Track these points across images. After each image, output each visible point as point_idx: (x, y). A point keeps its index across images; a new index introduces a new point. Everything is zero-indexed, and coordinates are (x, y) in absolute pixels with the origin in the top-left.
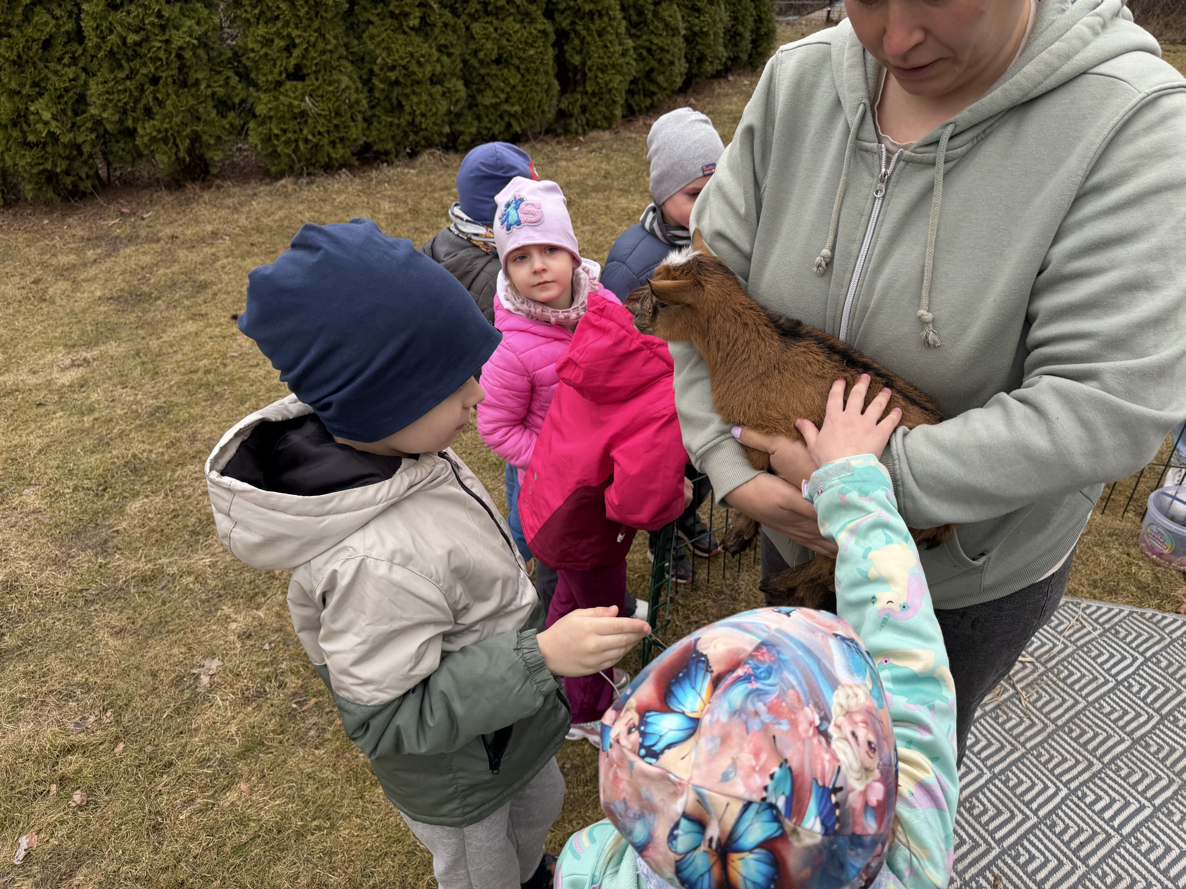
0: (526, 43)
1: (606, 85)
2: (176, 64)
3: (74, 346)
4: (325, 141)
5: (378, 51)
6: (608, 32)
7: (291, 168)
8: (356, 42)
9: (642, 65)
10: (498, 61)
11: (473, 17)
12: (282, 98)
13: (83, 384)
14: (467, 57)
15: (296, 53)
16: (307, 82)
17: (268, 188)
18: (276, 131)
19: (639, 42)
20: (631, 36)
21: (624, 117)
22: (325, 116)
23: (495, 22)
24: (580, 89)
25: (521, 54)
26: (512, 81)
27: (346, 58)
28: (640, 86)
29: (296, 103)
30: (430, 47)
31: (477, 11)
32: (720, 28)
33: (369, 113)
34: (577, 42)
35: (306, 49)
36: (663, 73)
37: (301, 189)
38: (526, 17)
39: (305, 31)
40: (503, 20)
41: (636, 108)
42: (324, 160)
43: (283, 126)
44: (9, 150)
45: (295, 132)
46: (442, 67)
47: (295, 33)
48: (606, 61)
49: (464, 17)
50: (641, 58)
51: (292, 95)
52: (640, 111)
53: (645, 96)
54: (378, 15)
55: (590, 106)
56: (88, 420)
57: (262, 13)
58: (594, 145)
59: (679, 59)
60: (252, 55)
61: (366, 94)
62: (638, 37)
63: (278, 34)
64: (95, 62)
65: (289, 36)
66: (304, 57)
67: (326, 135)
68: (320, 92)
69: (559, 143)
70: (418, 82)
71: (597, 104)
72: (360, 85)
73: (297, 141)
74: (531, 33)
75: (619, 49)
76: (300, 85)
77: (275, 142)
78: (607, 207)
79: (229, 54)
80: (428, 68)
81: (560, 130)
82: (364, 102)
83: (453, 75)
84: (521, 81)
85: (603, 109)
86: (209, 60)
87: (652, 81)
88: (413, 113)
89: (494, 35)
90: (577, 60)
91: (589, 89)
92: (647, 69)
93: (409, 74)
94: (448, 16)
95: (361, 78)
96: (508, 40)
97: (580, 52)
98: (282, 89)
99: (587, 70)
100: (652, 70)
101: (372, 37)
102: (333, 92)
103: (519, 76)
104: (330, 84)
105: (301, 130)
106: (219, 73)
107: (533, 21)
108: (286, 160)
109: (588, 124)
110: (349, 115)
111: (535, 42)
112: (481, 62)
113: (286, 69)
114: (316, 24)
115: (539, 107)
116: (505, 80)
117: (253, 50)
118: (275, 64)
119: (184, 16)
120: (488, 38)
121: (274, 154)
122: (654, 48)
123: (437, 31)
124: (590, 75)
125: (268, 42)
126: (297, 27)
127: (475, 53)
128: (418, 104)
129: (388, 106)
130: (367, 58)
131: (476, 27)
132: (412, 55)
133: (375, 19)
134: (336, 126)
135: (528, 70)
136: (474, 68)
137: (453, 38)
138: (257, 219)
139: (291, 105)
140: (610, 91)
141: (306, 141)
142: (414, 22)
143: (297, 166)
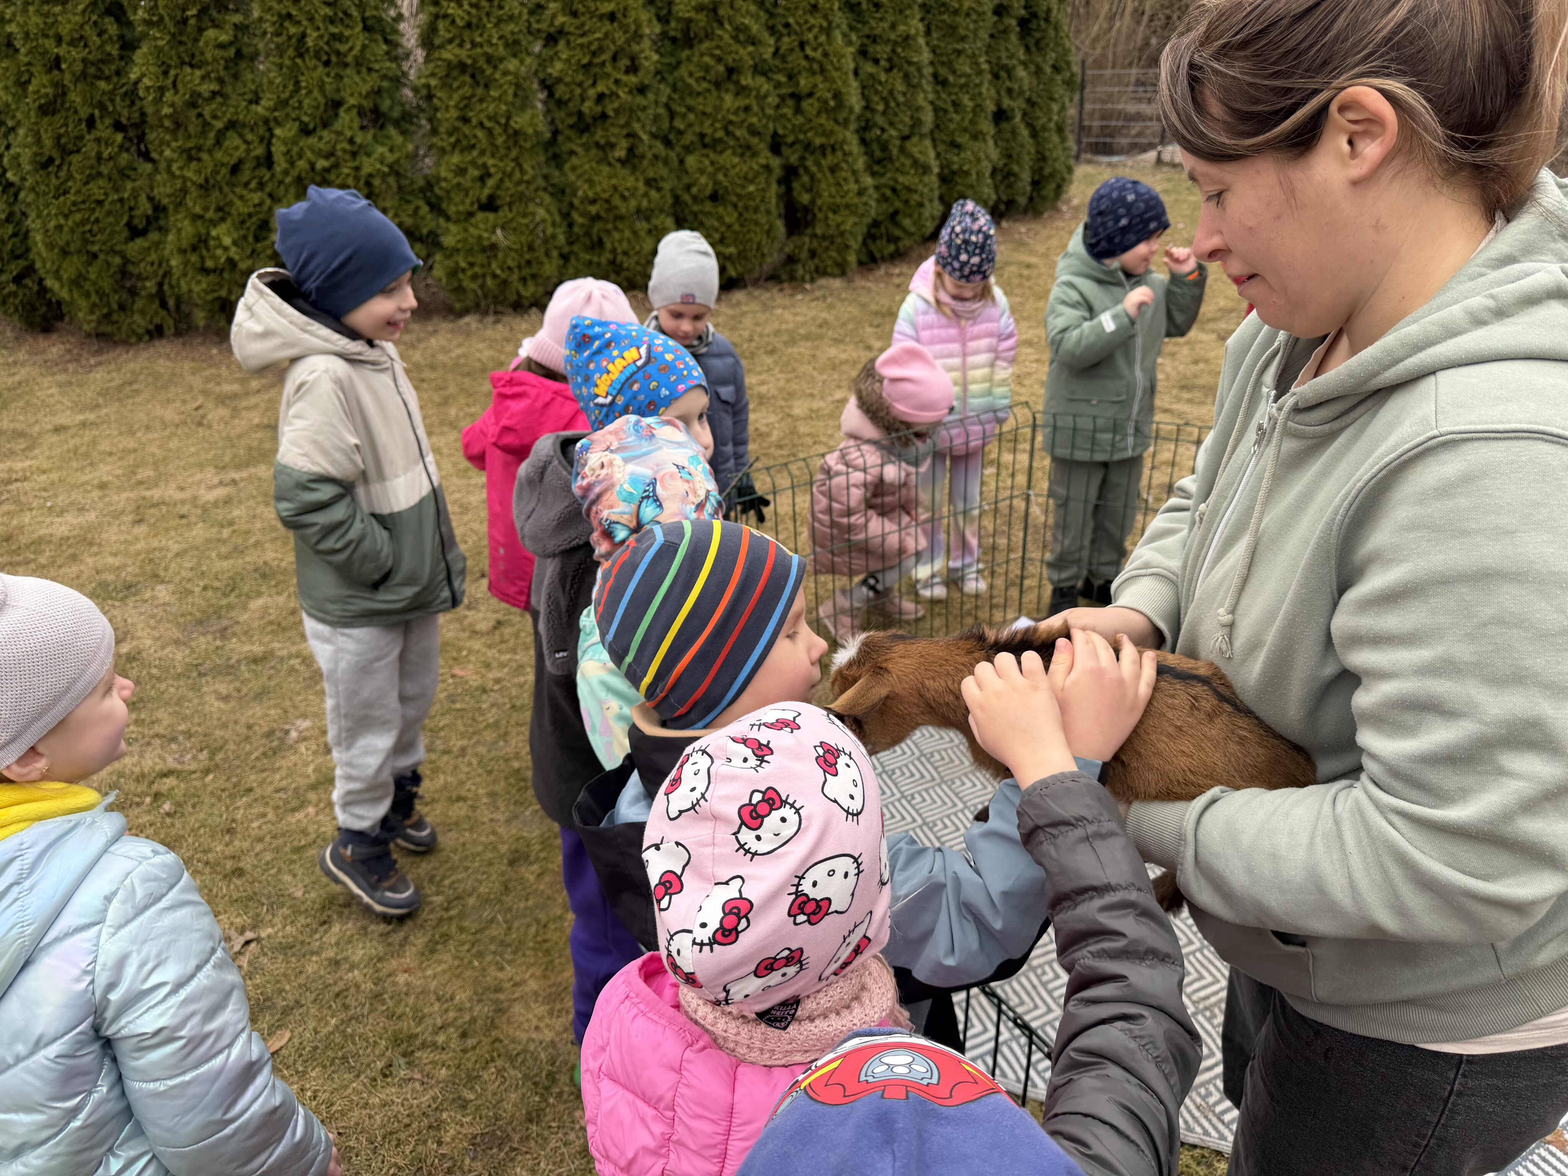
0: (745, 178)
1: (838, 226)
3: (224, 468)
4: (515, 277)
5: (579, 183)
6: (842, 169)
7: (477, 305)
8: (556, 173)
9: (885, 206)
10: (714, 197)
11: (688, 149)
12: (472, 230)
13: (227, 501)
14: (679, 192)
15: (491, 182)
16: (501, 213)
17: (450, 326)
18: (463, 264)
19: (882, 181)
20: (873, 174)
21: (860, 263)
22: (516, 251)
23: (712, 155)
24: (809, 231)
25: (739, 190)
26: (728, 220)
27: (545, 189)
28: (883, 230)
29: (486, 235)
30: (637, 180)
31: (692, 143)
32: (986, 167)
33: (566, 249)
34: (806, 179)
35: (501, 180)
36: (910, 215)
37: (485, 328)
38: (747, 150)
39: (501, 160)
40: (721, 153)
41: (878, 255)
42: (513, 297)
43: (471, 259)
44: (185, 275)
45: (483, 266)
46: (650, 202)
47: (490, 162)
48: (838, 200)
49: (678, 149)
50: (884, 199)
51: (481, 226)
52: (883, 259)
53: (889, 241)
54: (583, 145)
55: (820, 250)
56: (226, 533)
57: (458, 141)
58: (818, 293)
59: (931, 201)
60: (444, 184)
61: (564, 228)
62: (882, 175)
63: (473, 163)
64: (282, 187)
65: (484, 165)
66: (498, 187)
67: (516, 271)
68: (514, 225)
69: (781, 290)
70: (620, 218)
71: (827, 248)
72: (558, 219)
73: (484, 276)
74: (751, 169)
75: (854, 187)
76: (491, 216)
77: (461, 276)
78: (814, 356)
79: (421, 183)
80: (633, 203)
81: (784, 277)
82: (562, 238)
83: (662, 211)
84: (738, 219)
85: (834, 254)
86: (400, 188)
87: (897, 224)
88: (614, 251)
89: (710, 169)
90: (805, 198)
91: (819, 231)
92: (891, 210)
93: (611, 208)
94: (659, 147)
95: (560, 211)
96: (726, 175)
97: (810, 190)
98: (473, 221)
99: (816, 210)
100: (896, 212)
101: (574, 168)
102: (527, 226)
103: (736, 215)
104: (525, 216)
105: (489, 265)
106: (408, 202)
107: (755, 154)
108: (471, 296)
109: (817, 270)
110: (542, 250)
111: (756, 177)
112: (695, 198)
113: (478, 200)
114: (514, 153)
115: (758, 249)
116: (720, 219)
117: (445, 179)
118: (467, 195)
119: (377, 142)
120: (702, 171)
121: (459, 290)
122: (899, 187)
123: (645, 163)
124: (820, 215)
125: (461, 171)
126: (493, 156)
127: (688, 188)
128: (620, 241)
129: (588, 242)
130: (568, 191)
131: (691, 161)
132: (615, 188)
133: (579, 150)
134: (529, 263)
135: (746, 208)
136: (687, 204)
137: (663, 171)
138: (433, 356)
139: (480, 238)
140: (842, 234)
141: (495, 276)
142: (620, 153)
143: (483, 304)
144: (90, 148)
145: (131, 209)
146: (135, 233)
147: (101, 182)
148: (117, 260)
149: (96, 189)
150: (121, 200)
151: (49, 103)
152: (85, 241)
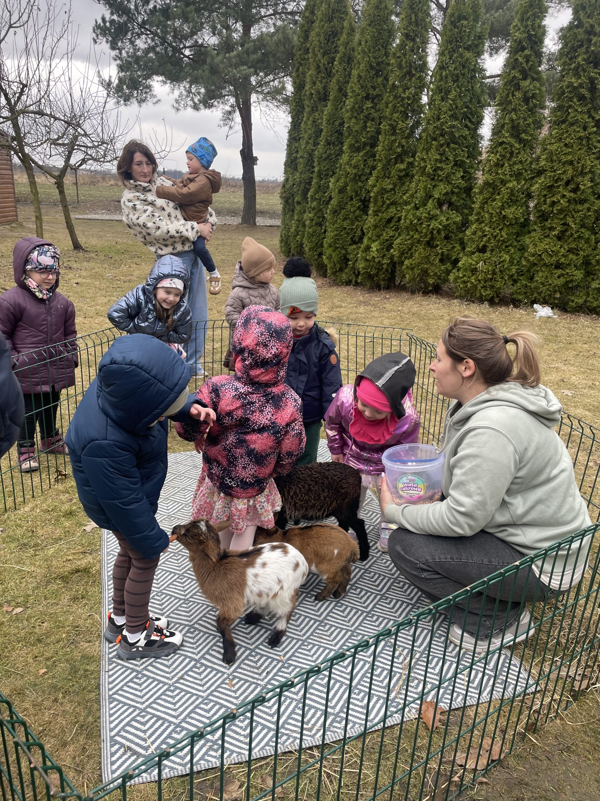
2: (429, 236)
12: (470, 260)
15: (485, 239)
18: (461, 275)
22: (485, 273)
29: (475, 263)
35: (490, 239)
42: (478, 295)
43: (465, 273)
45: (469, 277)
51: (475, 259)
57: (478, 219)
66: (488, 241)
68: (489, 260)
73: (467, 282)
76: (481, 255)
93: (541, 259)
98: (472, 256)
105: (471, 277)
113: (478, 246)
118: (474, 243)
123: (571, 239)
126: (490, 227)
137: (583, 246)
139: (472, 264)
141: (472, 283)
143: (463, 295)
144: (348, 207)
145: (355, 233)
146: (354, 242)
147: (347, 221)
148: (344, 252)
149: (345, 224)
150: (352, 229)
151: (342, 189)
152: (335, 243)
